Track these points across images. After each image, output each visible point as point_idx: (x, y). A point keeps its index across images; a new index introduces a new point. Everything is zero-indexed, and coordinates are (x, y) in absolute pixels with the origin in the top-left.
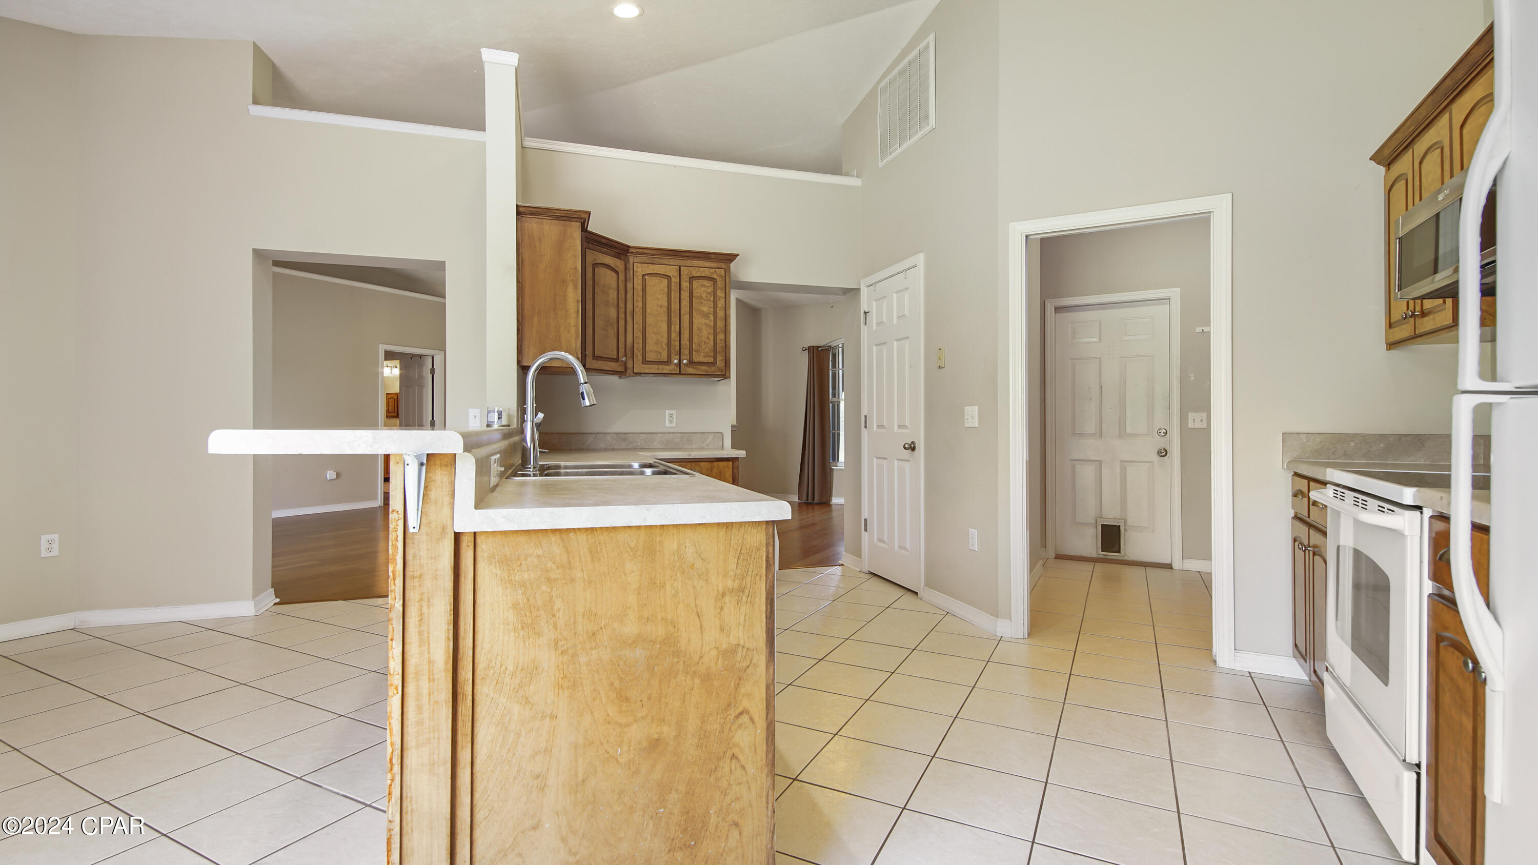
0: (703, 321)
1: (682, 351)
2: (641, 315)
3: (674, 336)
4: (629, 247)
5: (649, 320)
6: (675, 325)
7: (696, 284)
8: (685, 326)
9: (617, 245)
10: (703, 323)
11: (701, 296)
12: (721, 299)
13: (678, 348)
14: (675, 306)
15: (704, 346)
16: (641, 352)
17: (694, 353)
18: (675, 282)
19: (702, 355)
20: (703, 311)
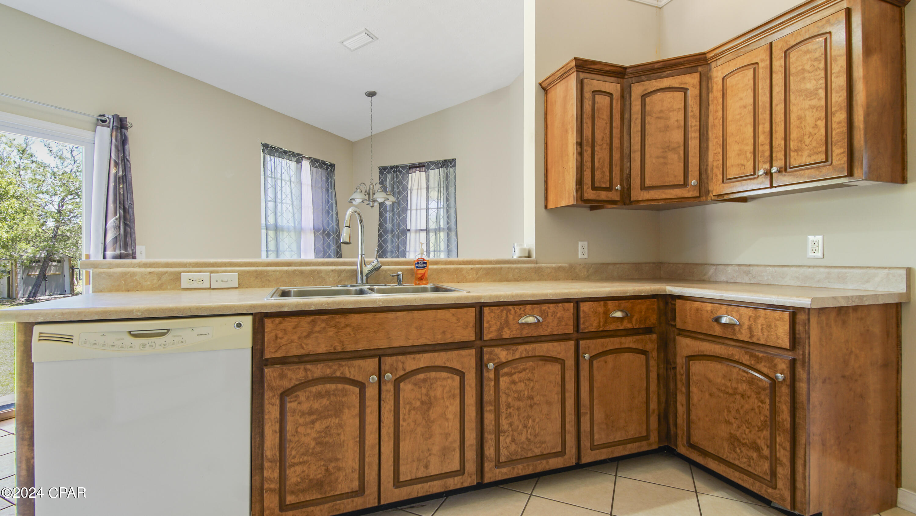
0: (807, 103)
1: (774, 156)
2: (721, 127)
3: (763, 138)
4: (704, 54)
5: (731, 128)
6: (764, 124)
7: (794, 56)
8: (778, 120)
9: (681, 60)
10: (807, 106)
11: (803, 69)
12: (838, 58)
13: (767, 154)
14: (764, 99)
15: (807, 141)
16: (721, 169)
17: (792, 154)
18: (763, 68)
19: (806, 153)
20: (806, 90)
